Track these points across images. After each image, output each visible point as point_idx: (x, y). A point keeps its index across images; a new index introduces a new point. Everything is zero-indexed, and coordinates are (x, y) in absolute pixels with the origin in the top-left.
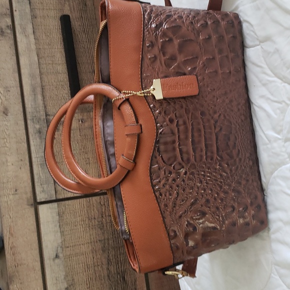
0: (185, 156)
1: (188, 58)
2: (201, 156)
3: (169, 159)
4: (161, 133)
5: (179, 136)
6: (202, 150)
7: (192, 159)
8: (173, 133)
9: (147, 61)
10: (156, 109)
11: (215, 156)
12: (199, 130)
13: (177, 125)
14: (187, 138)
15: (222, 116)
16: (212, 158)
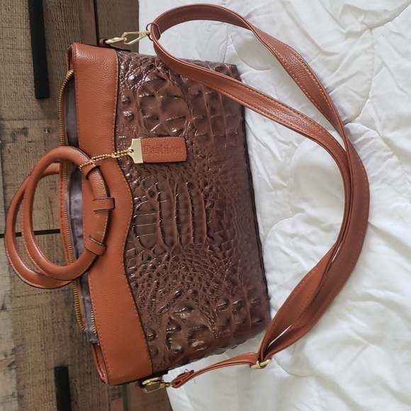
0: (168, 239)
1: (173, 118)
2: (188, 238)
3: (148, 241)
4: (139, 208)
5: (161, 213)
6: (188, 230)
7: (177, 242)
8: (153, 210)
9: (122, 120)
10: (132, 180)
11: (205, 236)
12: (187, 206)
13: (159, 199)
14: (171, 216)
15: (214, 189)
16: (201, 240)
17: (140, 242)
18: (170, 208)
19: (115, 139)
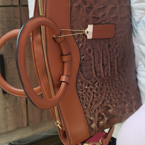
0: (98, 74)
1: (101, 7)
2: (108, 73)
3: (88, 76)
4: (83, 59)
5: (94, 61)
6: (108, 69)
7: (103, 76)
8: (90, 60)
9: (74, 9)
10: (79, 43)
11: (116, 72)
12: (107, 57)
13: (93, 54)
14: (99, 63)
15: (120, 46)
16: (114, 74)
17: (84, 77)
18: (99, 59)
19: (70, 20)
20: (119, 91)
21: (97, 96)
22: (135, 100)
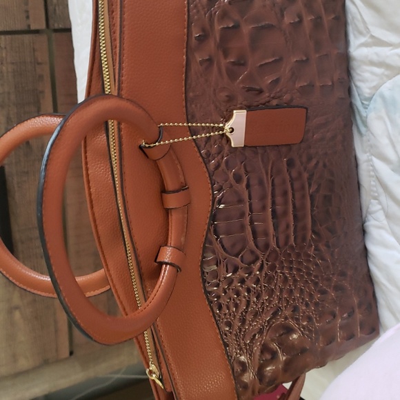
0: (261, 240)
1: (267, 61)
2: (287, 237)
3: (233, 245)
5: (250, 205)
6: (288, 226)
7: (273, 244)
8: (240, 201)
9: (195, 68)
10: (210, 158)
11: (309, 234)
12: (285, 193)
13: (248, 186)
14: (264, 208)
15: (321, 164)
16: (304, 239)
17: (223, 246)
18: (263, 198)
19: (186, 97)
20: (316, 284)
21: (258, 298)
22: (360, 305)
